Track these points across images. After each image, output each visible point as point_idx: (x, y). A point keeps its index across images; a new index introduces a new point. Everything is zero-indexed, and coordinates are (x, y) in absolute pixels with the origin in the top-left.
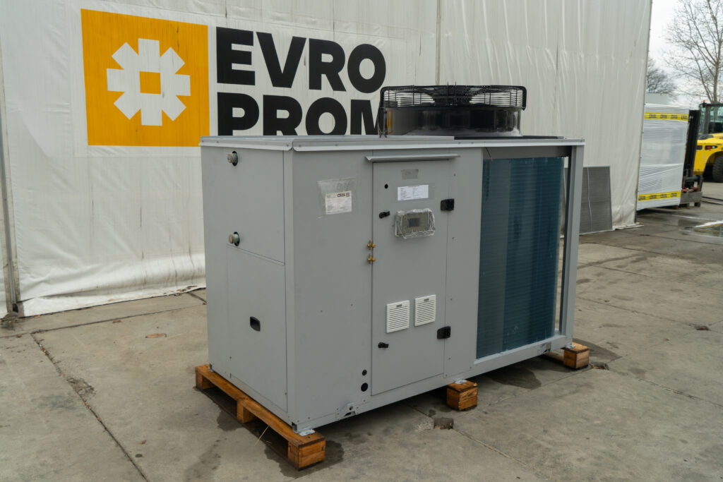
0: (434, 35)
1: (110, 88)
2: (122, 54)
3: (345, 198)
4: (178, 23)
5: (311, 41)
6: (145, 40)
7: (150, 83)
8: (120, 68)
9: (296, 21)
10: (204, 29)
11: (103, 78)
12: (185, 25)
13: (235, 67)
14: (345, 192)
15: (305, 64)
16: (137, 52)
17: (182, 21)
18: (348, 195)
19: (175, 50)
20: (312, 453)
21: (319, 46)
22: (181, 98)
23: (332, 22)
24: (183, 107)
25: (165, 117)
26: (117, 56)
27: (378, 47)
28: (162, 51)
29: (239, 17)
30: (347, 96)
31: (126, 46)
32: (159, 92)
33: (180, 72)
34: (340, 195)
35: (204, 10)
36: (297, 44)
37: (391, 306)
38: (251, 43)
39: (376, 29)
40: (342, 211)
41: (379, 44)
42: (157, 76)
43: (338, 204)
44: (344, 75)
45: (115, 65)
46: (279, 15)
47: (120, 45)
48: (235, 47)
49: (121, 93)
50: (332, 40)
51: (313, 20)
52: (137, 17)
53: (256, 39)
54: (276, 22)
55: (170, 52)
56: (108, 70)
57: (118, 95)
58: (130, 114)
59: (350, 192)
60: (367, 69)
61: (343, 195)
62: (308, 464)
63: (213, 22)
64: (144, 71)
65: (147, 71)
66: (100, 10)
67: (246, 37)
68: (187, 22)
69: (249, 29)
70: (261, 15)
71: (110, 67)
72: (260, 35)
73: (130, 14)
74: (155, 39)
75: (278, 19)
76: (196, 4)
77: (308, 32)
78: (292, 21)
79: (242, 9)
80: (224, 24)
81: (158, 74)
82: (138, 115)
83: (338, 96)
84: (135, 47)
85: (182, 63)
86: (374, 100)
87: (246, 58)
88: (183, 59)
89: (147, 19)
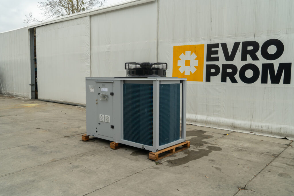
1: (178, 66)
2: (182, 56)
4: (196, 45)
5: (243, 42)
6: (187, 51)
7: (188, 63)
9: (237, 36)
10: (203, 45)
11: (177, 63)
12: (198, 45)
13: (212, 56)
15: (240, 51)
19: (195, 53)
21: (246, 44)
22: (195, 67)
23: (254, 33)
24: (196, 70)
25: (191, 72)
26: (180, 57)
27: (279, 39)
28: (191, 54)
29: (215, 39)
31: (183, 54)
32: (190, 66)
33: (196, 59)
35: (204, 39)
36: (236, 45)
37: (100, 115)
39: (279, 31)
40: (93, 92)
42: (189, 61)
43: (92, 90)
44: (259, 54)
45: (180, 59)
46: (230, 36)
47: (181, 54)
48: (213, 49)
49: (181, 66)
50: (253, 40)
51: (245, 34)
52: (186, 46)
54: (228, 38)
55: (193, 54)
57: (180, 67)
58: (182, 72)
59: (94, 88)
62: (83, 140)
63: (206, 43)
64: (186, 60)
66: (177, 45)
67: (217, 46)
68: (198, 44)
69: (218, 43)
70: (223, 37)
71: (178, 60)
72: (222, 44)
73: (184, 45)
74: (190, 51)
75: (230, 37)
76: (202, 38)
77: (242, 39)
78: (235, 37)
79: (216, 37)
80: (209, 43)
81: (190, 61)
82: (184, 72)
83: (255, 63)
84: (185, 54)
85: (196, 57)
86: (276, 63)
87: (216, 52)
88: (196, 55)
89: (188, 46)
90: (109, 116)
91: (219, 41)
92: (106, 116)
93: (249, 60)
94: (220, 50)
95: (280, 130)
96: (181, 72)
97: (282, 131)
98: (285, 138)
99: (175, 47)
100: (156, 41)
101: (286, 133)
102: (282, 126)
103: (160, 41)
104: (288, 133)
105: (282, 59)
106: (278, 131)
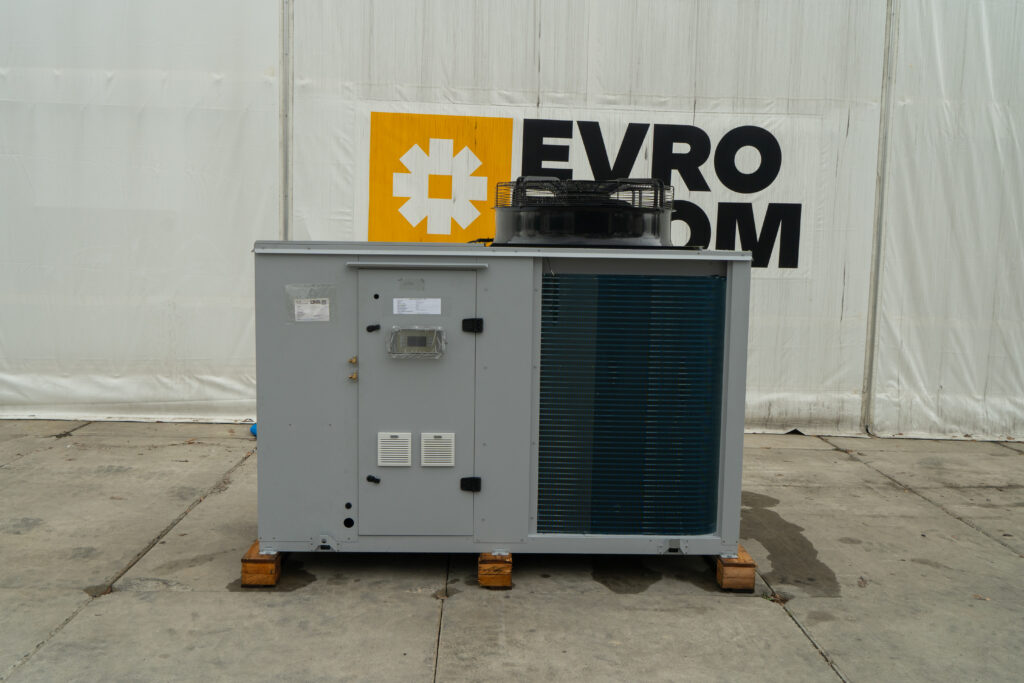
0: (876, 106)
1: (396, 194)
2: (412, 157)
3: (320, 306)
4: (476, 118)
5: (657, 127)
6: (438, 140)
7: (440, 187)
8: (407, 171)
9: (636, 103)
10: (508, 123)
11: (388, 184)
12: (484, 120)
13: (546, 164)
14: (321, 300)
15: (646, 157)
16: (427, 152)
17: (482, 115)
18: (324, 302)
19: (471, 149)
20: (258, 572)
21: (667, 134)
22: (474, 202)
23: (693, 100)
24: (477, 214)
25: (454, 224)
26: (405, 159)
27: (769, 130)
28: (456, 152)
29: (555, 105)
30: (713, 198)
31: (416, 148)
32: (449, 197)
33: (476, 173)
34: (314, 302)
35: (510, 100)
36: (635, 133)
37: (383, 435)
38: (569, 135)
39: (768, 104)
40: (317, 319)
41: (769, 125)
42: (448, 179)
43: (310, 311)
44: (708, 170)
45: (403, 169)
46: (611, 97)
47: (410, 147)
48: (548, 141)
49: (408, 199)
50: (690, 123)
51: (663, 100)
52: (430, 116)
53: (576, 131)
54: (606, 107)
55: (466, 151)
56: (395, 174)
57: (403, 200)
58: (414, 222)
59: (327, 299)
60: (748, 160)
61: (318, 302)
62: (253, 583)
63: (521, 113)
64: (433, 173)
65: (437, 174)
66: (391, 111)
67: (563, 128)
68: (487, 115)
69: (569, 119)
70: (586, 100)
71: (397, 171)
72: (582, 125)
73: (422, 112)
74: (449, 138)
75: (610, 102)
76: (500, 94)
77: (653, 117)
78: (630, 104)
79: (559, 95)
80: (533, 114)
81: (450, 177)
82: (424, 223)
83: (696, 198)
84: (426, 149)
85: (479, 163)
86: (759, 203)
87: (562, 153)
88: (480, 158)
89: (441, 116)
90: (449, 436)
91: (574, 114)
92: (427, 436)
93: (679, 188)
94: (576, 144)
95: (769, 409)
96: (409, 219)
97: (775, 412)
98: (796, 432)
99: (377, 118)
100: (276, 81)
101: (786, 414)
102: (773, 396)
103: (298, 82)
104: (789, 416)
105: (777, 192)
106: (763, 413)
